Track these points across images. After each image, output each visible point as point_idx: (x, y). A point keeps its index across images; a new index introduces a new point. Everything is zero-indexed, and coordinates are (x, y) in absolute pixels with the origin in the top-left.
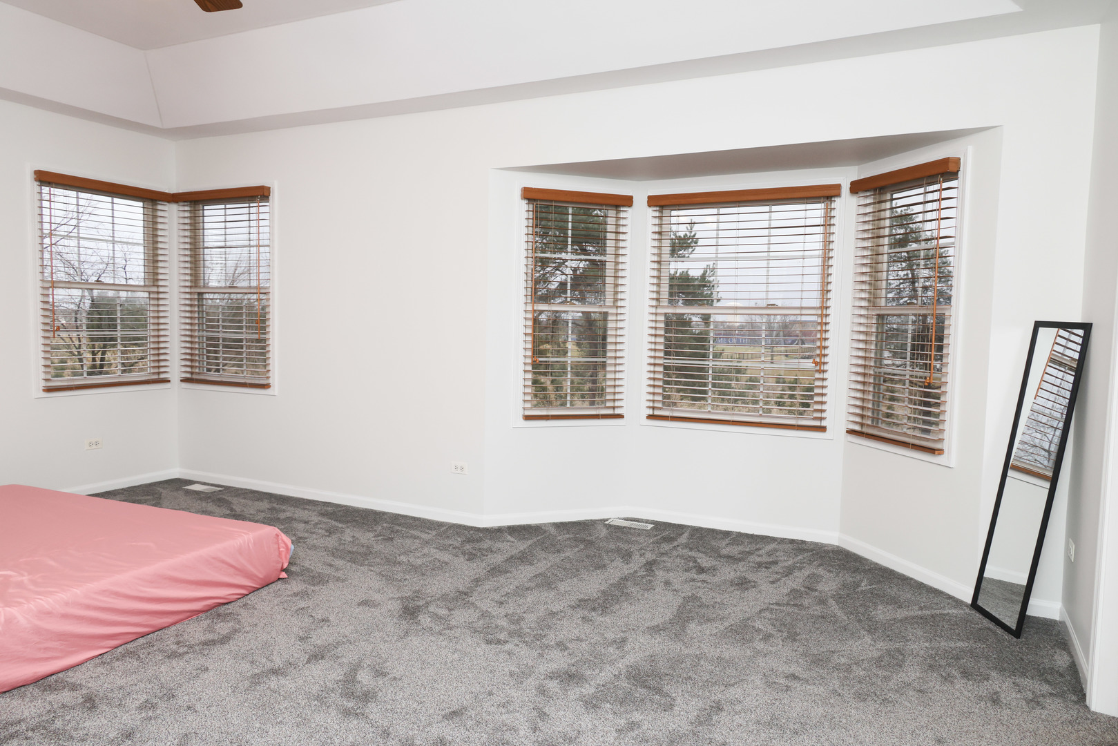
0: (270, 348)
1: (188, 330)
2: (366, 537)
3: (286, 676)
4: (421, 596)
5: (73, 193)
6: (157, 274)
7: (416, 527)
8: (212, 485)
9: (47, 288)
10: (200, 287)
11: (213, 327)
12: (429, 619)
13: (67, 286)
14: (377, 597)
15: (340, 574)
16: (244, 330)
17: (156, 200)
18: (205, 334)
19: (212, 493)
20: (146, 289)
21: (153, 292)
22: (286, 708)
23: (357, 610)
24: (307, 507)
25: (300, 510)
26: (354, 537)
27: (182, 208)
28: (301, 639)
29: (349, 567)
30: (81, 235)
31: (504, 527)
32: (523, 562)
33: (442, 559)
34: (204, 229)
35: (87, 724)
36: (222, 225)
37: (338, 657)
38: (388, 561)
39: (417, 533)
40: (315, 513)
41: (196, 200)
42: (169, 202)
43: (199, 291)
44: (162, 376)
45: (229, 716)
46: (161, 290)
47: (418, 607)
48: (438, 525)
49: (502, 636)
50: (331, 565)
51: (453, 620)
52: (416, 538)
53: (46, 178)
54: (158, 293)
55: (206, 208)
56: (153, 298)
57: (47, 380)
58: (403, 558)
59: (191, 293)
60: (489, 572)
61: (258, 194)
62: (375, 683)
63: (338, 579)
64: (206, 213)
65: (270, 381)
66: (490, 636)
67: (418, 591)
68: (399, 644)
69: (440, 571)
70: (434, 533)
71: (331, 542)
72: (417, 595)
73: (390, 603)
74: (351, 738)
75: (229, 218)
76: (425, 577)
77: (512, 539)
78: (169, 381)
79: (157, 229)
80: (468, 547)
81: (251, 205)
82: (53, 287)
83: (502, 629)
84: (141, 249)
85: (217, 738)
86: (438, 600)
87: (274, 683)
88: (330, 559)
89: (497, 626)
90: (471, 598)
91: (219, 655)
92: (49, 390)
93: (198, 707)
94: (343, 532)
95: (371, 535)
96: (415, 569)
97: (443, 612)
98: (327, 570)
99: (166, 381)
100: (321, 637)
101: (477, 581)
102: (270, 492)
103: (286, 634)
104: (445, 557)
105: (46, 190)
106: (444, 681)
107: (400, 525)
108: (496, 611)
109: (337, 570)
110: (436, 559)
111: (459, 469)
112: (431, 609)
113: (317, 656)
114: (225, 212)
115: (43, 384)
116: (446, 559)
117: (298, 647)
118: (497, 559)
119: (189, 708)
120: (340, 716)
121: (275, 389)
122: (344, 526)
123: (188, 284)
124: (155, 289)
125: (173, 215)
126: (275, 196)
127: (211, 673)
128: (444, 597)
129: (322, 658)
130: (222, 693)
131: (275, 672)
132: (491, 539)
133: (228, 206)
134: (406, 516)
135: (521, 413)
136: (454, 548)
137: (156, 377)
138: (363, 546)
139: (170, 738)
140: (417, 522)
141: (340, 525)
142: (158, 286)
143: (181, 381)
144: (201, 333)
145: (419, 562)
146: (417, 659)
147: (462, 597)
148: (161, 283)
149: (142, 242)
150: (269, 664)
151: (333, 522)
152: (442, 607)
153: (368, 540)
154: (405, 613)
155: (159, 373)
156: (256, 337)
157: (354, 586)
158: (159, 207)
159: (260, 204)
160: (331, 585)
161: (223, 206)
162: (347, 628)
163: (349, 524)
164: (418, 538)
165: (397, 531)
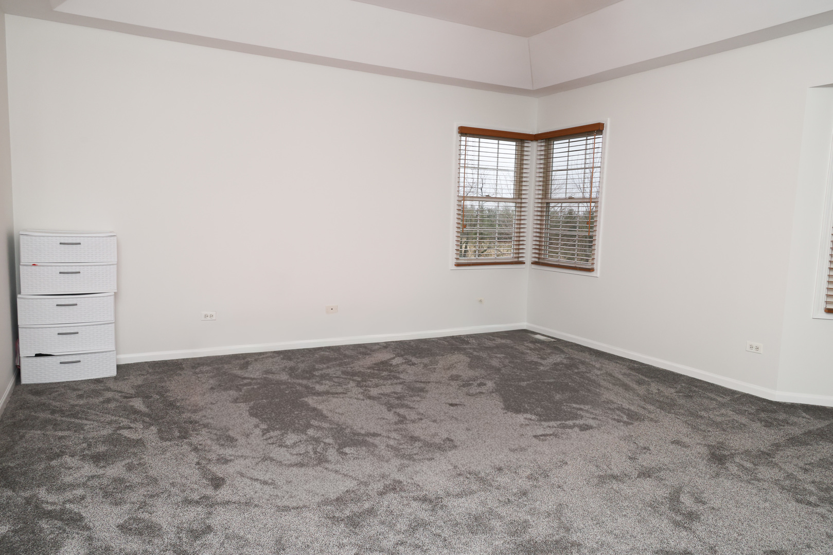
0: (596, 242)
1: (538, 228)
2: (669, 392)
3: (624, 483)
4: (725, 447)
5: (477, 140)
6: (522, 190)
7: (711, 391)
8: (548, 337)
9: (460, 201)
10: (548, 199)
11: (555, 226)
12: (736, 468)
13: (471, 199)
14: (686, 440)
15: (652, 416)
16: (577, 229)
17: (524, 140)
18: (549, 231)
19: (549, 342)
20: (514, 201)
21: (518, 203)
22: (627, 506)
23: (671, 446)
24: (619, 362)
25: (614, 363)
26: (658, 390)
27: (540, 144)
28: (630, 458)
29: (659, 412)
30: (480, 166)
31: (797, 404)
32: (823, 438)
33: (740, 421)
34: (553, 158)
35: (498, 479)
36: (566, 154)
37: (662, 480)
38: (692, 414)
39: (713, 396)
40: (625, 367)
41: (549, 138)
42: (532, 141)
43: (547, 201)
44: (520, 259)
45: (587, 500)
46: (523, 201)
47: (725, 456)
48: (733, 393)
49: (813, 499)
50: (644, 408)
51: (760, 474)
52: (712, 399)
53: (465, 132)
54: (521, 203)
55: (555, 142)
56: (518, 207)
57: (457, 259)
58: (703, 413)
59: (541, 203)
60: (788, 440)
61: (595, 129)
62: (696, 508)
63: (652, 420)
64: (555, 146)
65: (595, 266)
66: (799, 496)
67: (722, 443)
68: (713, 482)
69: (740, 430)
70: (729, 398)
71: (641, 390)
72: (721, 446)
73: (698, 447)
74: (683, 545)
75: (571, 149)
76: (727, 433)
77: (808, 416)
78: (525, 263)
79: (523, 160)
80: (763, 415)
81: (589, 138)
82: (464, 200)
83: (811, 493)
84: (512, 174)
85: (581, 513)
86: (742, 454)
87: (615, 485)
88: (642, 403)
89: (805, 490)
90: (774, 460)
91: (573, 456)
92: (458, 265)
93: (565, 488)
94: (649, 385)
95: (673, 391)
96: (717, 425)
97: (748, 465)
98: (642, 411)
99: (523, 263)
100: (646, 460)
101: (777, 446)
102: (589, 347)
103: (619, 452)
104: (743, 420)
105: (463, 138)
106: (759, 523)
107: (696, 387)
108: (801, 476)
109: (650, 412)
110: (734, 419)
111: (754, 349)
112: (737, 460)
113: (645, 474)
114: (569, 145)
115: (455, 261)
116: (743, 422)
117: (629, 464)
118: (797, 431)
119: (559, 487)
120: (672, 525)
121: (598, 272)
122: (649, 380)
123: (540, 196)
124: (519, 201)
125: (534, 149)
126: (607, 130)
127: (570, 467)
128: (747, 453)
129: (649, 476)
130: (579, 483)
131: (614, 477)
132: (785, 412)
133: (571, 140)
134: (701, 381)
135: (823, 306)
136: (750, 414)
137: (516, 260)
138: (667, 398)
139: (550, 503)
140: (712, 387)
141: (646, 379)
142: (521, 199)
143: (532, 263)
144: (546, 231)
145: (719, 419)
146: (731, 498)
147: (765, 456)
148: (523, 196)
149: (513, 169)
150: (609, 471)
151: (641, 376)
152: (747, 461)
153: (671, 394)
154: (713, 458)
155: (518, 257)
156: (587, 234)
157: (666, 428)
158: (526, 145)
159: (596, 137)
160: (646, 422)
161: (567, 141)
162: (666, 459)
163: (653, 380)
164: (714, 399)
165: (695, 391)
